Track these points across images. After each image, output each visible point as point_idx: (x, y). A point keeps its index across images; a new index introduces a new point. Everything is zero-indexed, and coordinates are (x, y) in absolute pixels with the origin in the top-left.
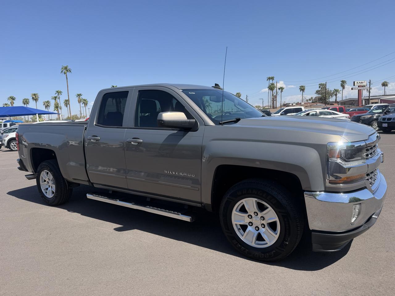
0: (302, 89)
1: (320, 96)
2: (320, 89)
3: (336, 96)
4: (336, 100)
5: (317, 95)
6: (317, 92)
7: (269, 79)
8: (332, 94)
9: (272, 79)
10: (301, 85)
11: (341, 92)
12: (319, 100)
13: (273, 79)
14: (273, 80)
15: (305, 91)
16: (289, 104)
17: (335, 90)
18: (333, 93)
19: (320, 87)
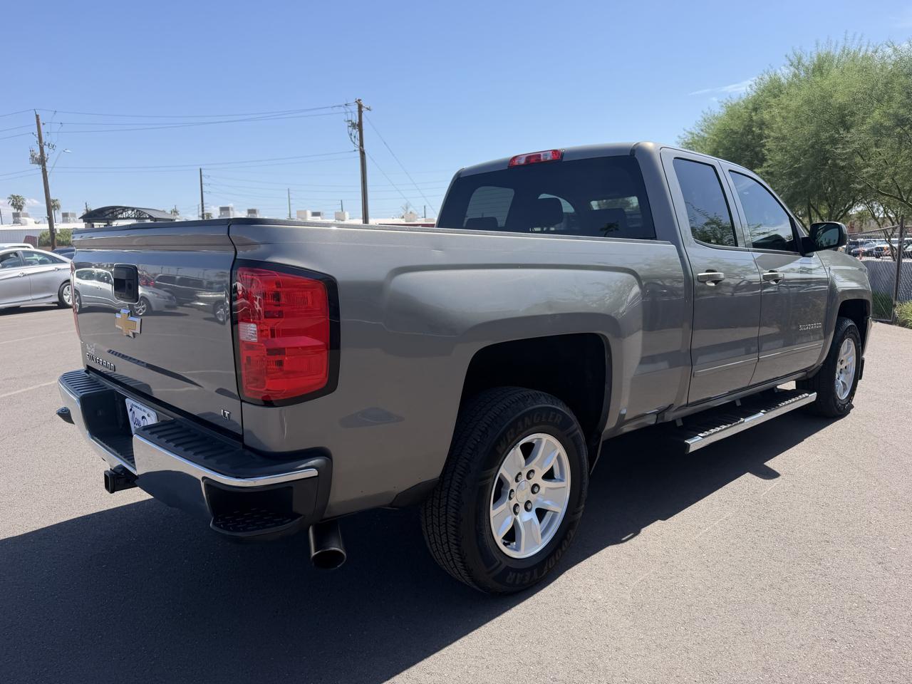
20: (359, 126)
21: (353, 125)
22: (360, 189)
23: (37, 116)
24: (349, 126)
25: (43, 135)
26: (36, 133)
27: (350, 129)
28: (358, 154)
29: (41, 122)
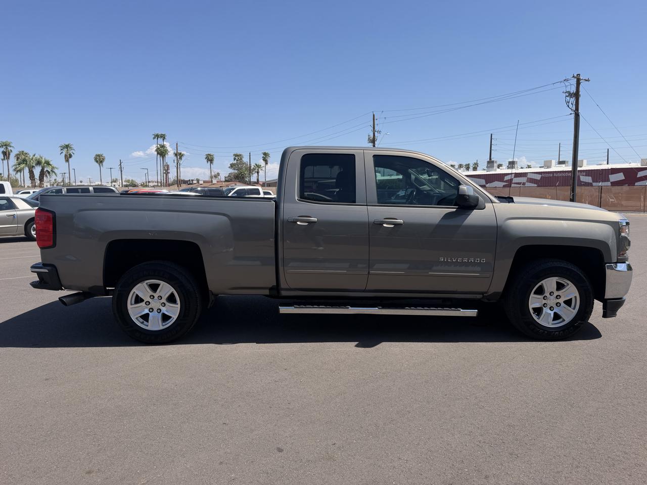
0: (210, 159)
1: (236, 171)
2: (235, 162)
3: (258, 174)
4: (258, 180)
5: (231, 171)
6: (232, 166)
7: (157, 136)
8: (253, 171)
9: (161, 137)
10: (207, 153)
11: (264, 169)
12: (235, 178)
13: (165, 138)
14: (163, 140)
15: (215, 162)
16: (192, 180)
17: (256, 165)
18: (254, 169)
19: (235, 159)
20: (576, 95)
21: (570, 95)
22: (572, 142)
23: (374, 115)
24: (566, 96)
25: (376, 125)
26: (372, 125)
27: (568, 98)
28: (573, 116)
29: (375, 118)
